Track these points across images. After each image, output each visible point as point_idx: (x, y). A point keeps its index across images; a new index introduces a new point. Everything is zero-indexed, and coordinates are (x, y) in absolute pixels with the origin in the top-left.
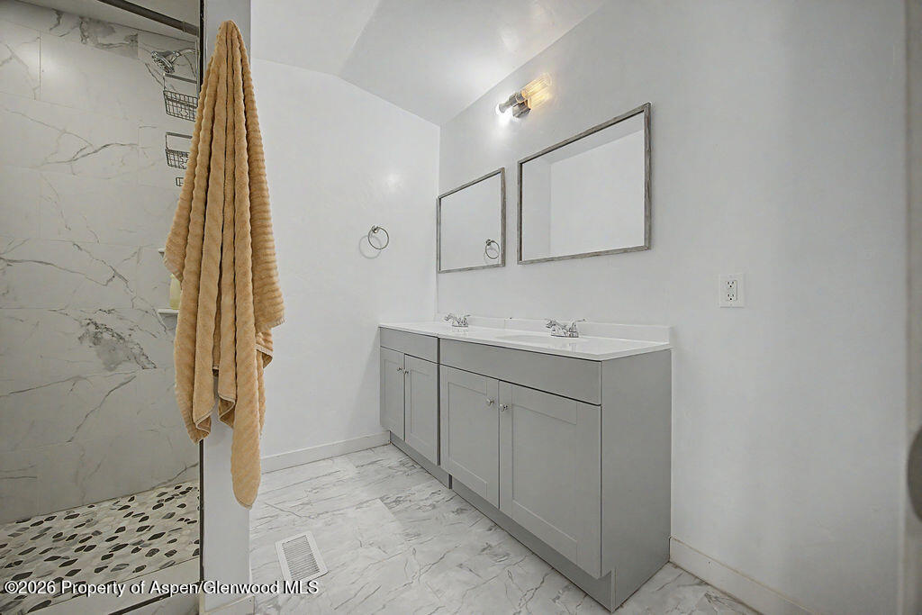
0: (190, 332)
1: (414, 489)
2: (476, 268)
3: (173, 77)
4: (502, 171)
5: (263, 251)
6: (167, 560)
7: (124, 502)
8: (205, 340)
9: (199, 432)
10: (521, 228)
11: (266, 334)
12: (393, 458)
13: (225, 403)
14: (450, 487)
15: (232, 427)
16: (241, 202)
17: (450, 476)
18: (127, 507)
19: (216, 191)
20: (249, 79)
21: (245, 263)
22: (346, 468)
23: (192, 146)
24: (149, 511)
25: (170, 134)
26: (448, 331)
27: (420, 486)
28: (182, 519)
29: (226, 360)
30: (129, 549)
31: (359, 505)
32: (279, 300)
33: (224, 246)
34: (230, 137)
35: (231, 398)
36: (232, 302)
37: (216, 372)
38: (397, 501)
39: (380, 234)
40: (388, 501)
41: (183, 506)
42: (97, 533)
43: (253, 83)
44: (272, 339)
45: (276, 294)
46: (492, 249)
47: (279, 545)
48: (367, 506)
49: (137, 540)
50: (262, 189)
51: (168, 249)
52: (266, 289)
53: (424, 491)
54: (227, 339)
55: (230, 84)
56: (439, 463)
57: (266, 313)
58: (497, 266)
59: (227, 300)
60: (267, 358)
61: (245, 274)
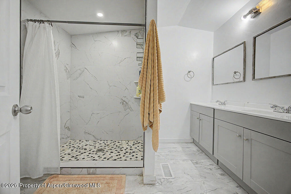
0: (143, 103)
1: (202, 161)
2: (230, 83)
3: (139, 39)
4: (244, 43)
5: (160, 81)
6: (136, 159)
7: (127, 142)
8: (147, 105)
9: (145, 129)
10: (254, 65)
11: (160, 104)
12: (194, 148)
13: (151, 122)
14: (218, 164)
15: (152, 129)
16: (155, 67)
17: (218, 160)
18: (128, 143)
19: (149, 65)
20: (157, 33)
21: (156, 84)
22: (179, 147)
23: (144, 55)
24: (132, 146)
25: (137, 53)
26: (217, 106)
27: (205, 160)
28: (138, 150)
29: (152, 110)
30: (128, 153)
31: (184, 160)
32: (164, 95)
33: (151, 80)
34: (153, 50)
35: (152, 121)
36: (153, 95)
37: (149, 114)
38: (197, 163)
39: (191, 73)
40: (193, 162)
41: (138, 146)
42: (123, 147)
43: (158, 34)
44: (162, 106)
45: (164, 93)
46: (236, 75)
47: (161, 164)
48: (186, 161)
49: (130, 152)
50: (160, 63)
51: (139, 82)
52: (161, 91)
53: (207, 162)
54: (152, 105)
55: (153, 36)
56: (213, 154)
57: (161, 98)
58: (241, 82)
59: (152, 94)
60: (160, 111)
61: (156, 87)
